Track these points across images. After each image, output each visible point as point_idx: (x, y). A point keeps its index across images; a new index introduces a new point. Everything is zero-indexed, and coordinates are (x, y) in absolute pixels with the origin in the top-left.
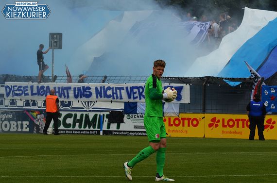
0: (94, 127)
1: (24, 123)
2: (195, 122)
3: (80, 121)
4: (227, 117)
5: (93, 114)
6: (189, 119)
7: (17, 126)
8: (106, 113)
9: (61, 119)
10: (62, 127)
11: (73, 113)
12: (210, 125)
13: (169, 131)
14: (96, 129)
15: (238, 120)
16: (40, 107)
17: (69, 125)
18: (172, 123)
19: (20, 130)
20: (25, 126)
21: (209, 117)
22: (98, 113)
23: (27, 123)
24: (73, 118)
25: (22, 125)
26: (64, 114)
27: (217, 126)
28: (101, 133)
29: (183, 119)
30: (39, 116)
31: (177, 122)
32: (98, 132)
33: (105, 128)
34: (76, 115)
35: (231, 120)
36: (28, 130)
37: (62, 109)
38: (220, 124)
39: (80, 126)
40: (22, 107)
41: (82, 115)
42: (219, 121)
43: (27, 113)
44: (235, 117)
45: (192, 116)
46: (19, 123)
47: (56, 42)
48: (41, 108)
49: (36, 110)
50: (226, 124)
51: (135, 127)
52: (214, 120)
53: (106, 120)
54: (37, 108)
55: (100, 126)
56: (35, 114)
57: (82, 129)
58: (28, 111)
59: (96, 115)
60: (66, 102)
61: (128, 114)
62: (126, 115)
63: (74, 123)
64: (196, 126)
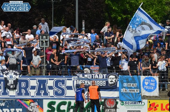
1: (18, 110)
9: (55, 106)
16: (33, 96)
23: (21, 110)
24: (67, 105)
26: (58, 102)
30: (32, 104)
34: (70, 103)
37: (56, 97)
40: (15, 96)
43: (20, 101)
46: (12, 110)
47: (46, 42)
48: (35, 97)
49: (30, 99)
54: (30, 97)
58: (22, 99)
60: (60, 92)
61: (122, 101)
62: (120, 102)
63: (68, 110)
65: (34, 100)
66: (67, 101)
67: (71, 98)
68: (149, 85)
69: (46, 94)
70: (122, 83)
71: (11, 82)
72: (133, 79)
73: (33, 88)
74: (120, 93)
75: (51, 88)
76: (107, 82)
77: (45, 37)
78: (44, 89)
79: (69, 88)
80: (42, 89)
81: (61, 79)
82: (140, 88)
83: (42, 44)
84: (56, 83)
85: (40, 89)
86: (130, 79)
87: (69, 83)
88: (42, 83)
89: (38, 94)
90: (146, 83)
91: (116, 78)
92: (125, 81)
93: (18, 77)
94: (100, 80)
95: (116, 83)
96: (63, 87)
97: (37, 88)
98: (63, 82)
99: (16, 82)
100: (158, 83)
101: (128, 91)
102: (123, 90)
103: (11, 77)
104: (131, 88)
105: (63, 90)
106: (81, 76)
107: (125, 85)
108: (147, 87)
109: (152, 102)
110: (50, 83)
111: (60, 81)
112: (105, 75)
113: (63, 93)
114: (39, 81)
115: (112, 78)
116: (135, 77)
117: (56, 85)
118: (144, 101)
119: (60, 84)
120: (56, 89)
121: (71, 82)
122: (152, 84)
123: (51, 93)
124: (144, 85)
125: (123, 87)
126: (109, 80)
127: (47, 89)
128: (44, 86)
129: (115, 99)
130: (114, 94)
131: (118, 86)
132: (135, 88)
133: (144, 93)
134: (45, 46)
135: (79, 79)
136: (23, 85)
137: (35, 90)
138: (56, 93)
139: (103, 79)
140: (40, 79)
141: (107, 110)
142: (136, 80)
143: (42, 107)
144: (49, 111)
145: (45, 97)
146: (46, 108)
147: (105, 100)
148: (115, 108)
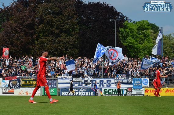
3: (115, 92)
4: (171, 89)
7: (88, 93)
8: (125, 89)
9: (107, 91)
10: (107, 94)
12: (166, 92)
13: (150, 94)
18: (151, 91)
19: (89, 95)
20: (92, 94)
21: (165, 89)
22: (122, 89)
23: (93, 92)
24: (111, 91)
26: (108, 89)
28: (123, 95)
33: (125, 93)
34: (113, 90)
36: (93, 95)
39: (115, 93)
40: (90, 87)
41: (115, 90)
42: (169, 90)
43: (92, 89)
46: (89, 92)
50: (172, 91)
51: (137, 93)
52: (167, 90)
53: (125, 91)
55: (122, 93)
57: (116, 94)
60: (109, 85)
61: (134, 89)
62: (133, 89)
63: (112, 92)
64: (161, 92)
66: (112, 89)
67: (113, 87)
68: (145, 82)
70: (134, 81)
71: (89, 81)
72: (139, 79)
73: (98, 83)
74: (134, 86)
75: (105, 83)
76: (128, 81)
77: (102, 63)
78: (102, 84)
79: (113, 83)
80: (101, 84)
81: (109, 80)
82: (141, 83)
83: (101, 66)
84: (107, 81)
85: (100, 84)
86: (137, 80)
87: (112, 81)
88: (102, 81)
89: (100, 86)
90: (144, 81)
91: (132, 79)
92: (135, 80)
93: (92, 79)
94: (125, 80)
95: (131, 81)
96: (110, 83)
97: (99, 84)
98: (110, 81)
99: (91, 81)
101: (137, 84)
102: (135, 84)
103: (89, 79)
104: (138, 83)
105: (110, 84)
106: (117, 78)
107: (135, 82)
108: (144, 83)
109: (146, 89)
110: (105, 81)
111: (109, 81)
112: (127, 78)
113: (110, 86)
114: (100, 80)
115: (130, 80)
117: (107, 82)
118: (143, 88)
120: (107, 84)
121: (114, 81)
122: (146, 82)
123: (105, 85)
124: (143, 82)
125: (134, 83)
126: (129, 80)
127: (104, 84)
128: (102, 82)
129: (131, 88)
130: (131, 86)
131: (132, 83)
132: (139, 83)
133: (143, 85)
134: (102, 66)
135: (116, 79)
136: (94, 82)
138: (107, 86)
139: (126, 80)
140: (101, 80)
141: (128, 93)
142: (140, 80)
143: (101, 91)
144: (104, 93)
145: (103, 87)
146: (103, 92)
147: (127, 88)
148: (131, 91)
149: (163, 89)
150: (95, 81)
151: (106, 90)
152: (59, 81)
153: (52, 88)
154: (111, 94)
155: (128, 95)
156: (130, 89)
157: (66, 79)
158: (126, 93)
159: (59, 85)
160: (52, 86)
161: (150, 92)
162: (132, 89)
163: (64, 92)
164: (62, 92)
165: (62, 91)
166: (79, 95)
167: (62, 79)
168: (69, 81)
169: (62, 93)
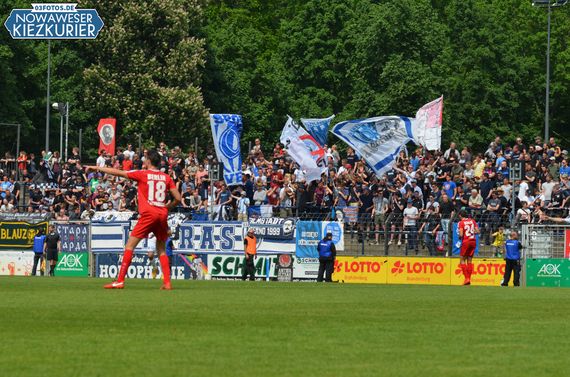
0: (259, 273)
1: (179, 268)
2: (376, 267)
4: (413, 260)
5: (259, 257)
6: (368, 264)
8: (273, 257)
9: (221, 264)
10: (222, 274)
11: (235, 257)
12: (394, 271)
13: (346, 278)
14: (262, 275)
15: (425, 264)
16: (197, 250)
17: (231, 271)
18: (349, 267)
19: (173, 277)
20: (179, 272)
21: (392, 260)
22: (264, 257)
23: (183, 268)
24: (234, 263)
25: (176, 271)
26: (224, 258)
27: (401, 271)
28: (268, 279)
29: (362, 263)
30: (195, 261)
31: (355, 267)
32: (264, 279)
33: (271, 273)
34: (238, 260)
35: (418, 264)
36: (183, 277)
37: (222, 251)
38: (405, 269)
42: (403, 266)
43: (182, 256)
44: (421, 260)
45: (373, 259)
47: (216, 173)
48: (199, 251)
49: (193, 253)
50: (411, 268)
51: (307, 273)
52: (397, 264)
53: (273, 264)
54: (194, 251)
55: (265, 273)
56: (191, 258)
58: (183, 254)
59: (261, 260)
60: (227, 244)
61: (299, 258)
62: (296, 259)
63: (236, 269)
64: (377, 271)
65: (198, 255)
67: (239, 252)
69: (211, 246)
70: (300, 231)
72: (313, 224)
73: (197, 238)
74: (298, 247)
75: (217, 238)
76: (282, 229)
78: (210, 239)
79: (238, 238)
80: (208, 240)
81: (229, 225)
84: (224, 230)
85: (205, 240)
86: (309, 226)
87: (238, 231)
88: (208, 230)
89: (203, 246)
91: (293, 224)
92: (303, 228)
94: (274, 226)
95: (292, 232)
96: (231, 237)
97: (201, 238)
98: (231, 230)
99: (178, 230)
100: (342, 231)
101: (307, 243)
102: (301, 242)
103: (174, 223)
104: (311, 239)
105: (231, 241)
107: (304, 234)
110: (217, 230)
111: (228, 228)
113: (230, 247)
114: (204, 228)
115: (288, 225)
116: (316, 222)
117: (224, 235)
119: (228, 232)
120: (223, 240)
121: (241, 229)
123: (217, 245)
125: (301, 238)
126: (285, 227)
127: (213, 238)
128: (210, 235)
129: (291, 254)
130: (291, 248)
131: (295, 236)
132: (315, 238)
136: (187, 233)
137: (199, 242)
138: (223, 246)
139: (277, 226)
140: (205, 225)
141: (281, 271)
142: (317, 226)
143: (206, 265)
144: (214, 271)
145: (211, 251)
146: (211, 267)
147: (279, 255)
148: (291, 267)
149: (385, 259)
150: (190, 229)
151: (219, 259)
152: (95, 230)
153: (78, 252)
154: (232, 275)
155: (281, 279)
156: (286, 260)
157: (113, 223)
158: (276, 272)
159: (96, 244)
160: (75, 246)
161: (347, 270)
162: (293, 260)
163: (106, 267)
164: (101, 267)
165: (99, 263)
166: (146, 276)
167: (101, 223)
168: (119, 230)
169: (102, 271)
